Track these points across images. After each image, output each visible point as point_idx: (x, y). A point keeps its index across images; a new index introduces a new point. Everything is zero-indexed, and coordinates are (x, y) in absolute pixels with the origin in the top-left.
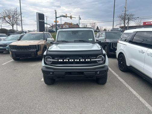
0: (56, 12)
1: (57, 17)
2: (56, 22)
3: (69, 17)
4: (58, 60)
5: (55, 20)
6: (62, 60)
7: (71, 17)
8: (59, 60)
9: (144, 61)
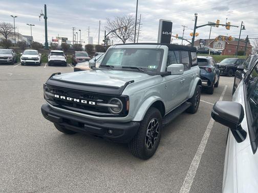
0: (197, 17)
1: (197, 26)
2: (194, 35)
3: (223, 25)
5: (193, 31)
7: (228, 26)
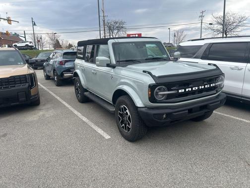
4: (178, 90)
6: (183, 90)
7: (9, 20)
8: (180, 91)
9: (244, 81)
